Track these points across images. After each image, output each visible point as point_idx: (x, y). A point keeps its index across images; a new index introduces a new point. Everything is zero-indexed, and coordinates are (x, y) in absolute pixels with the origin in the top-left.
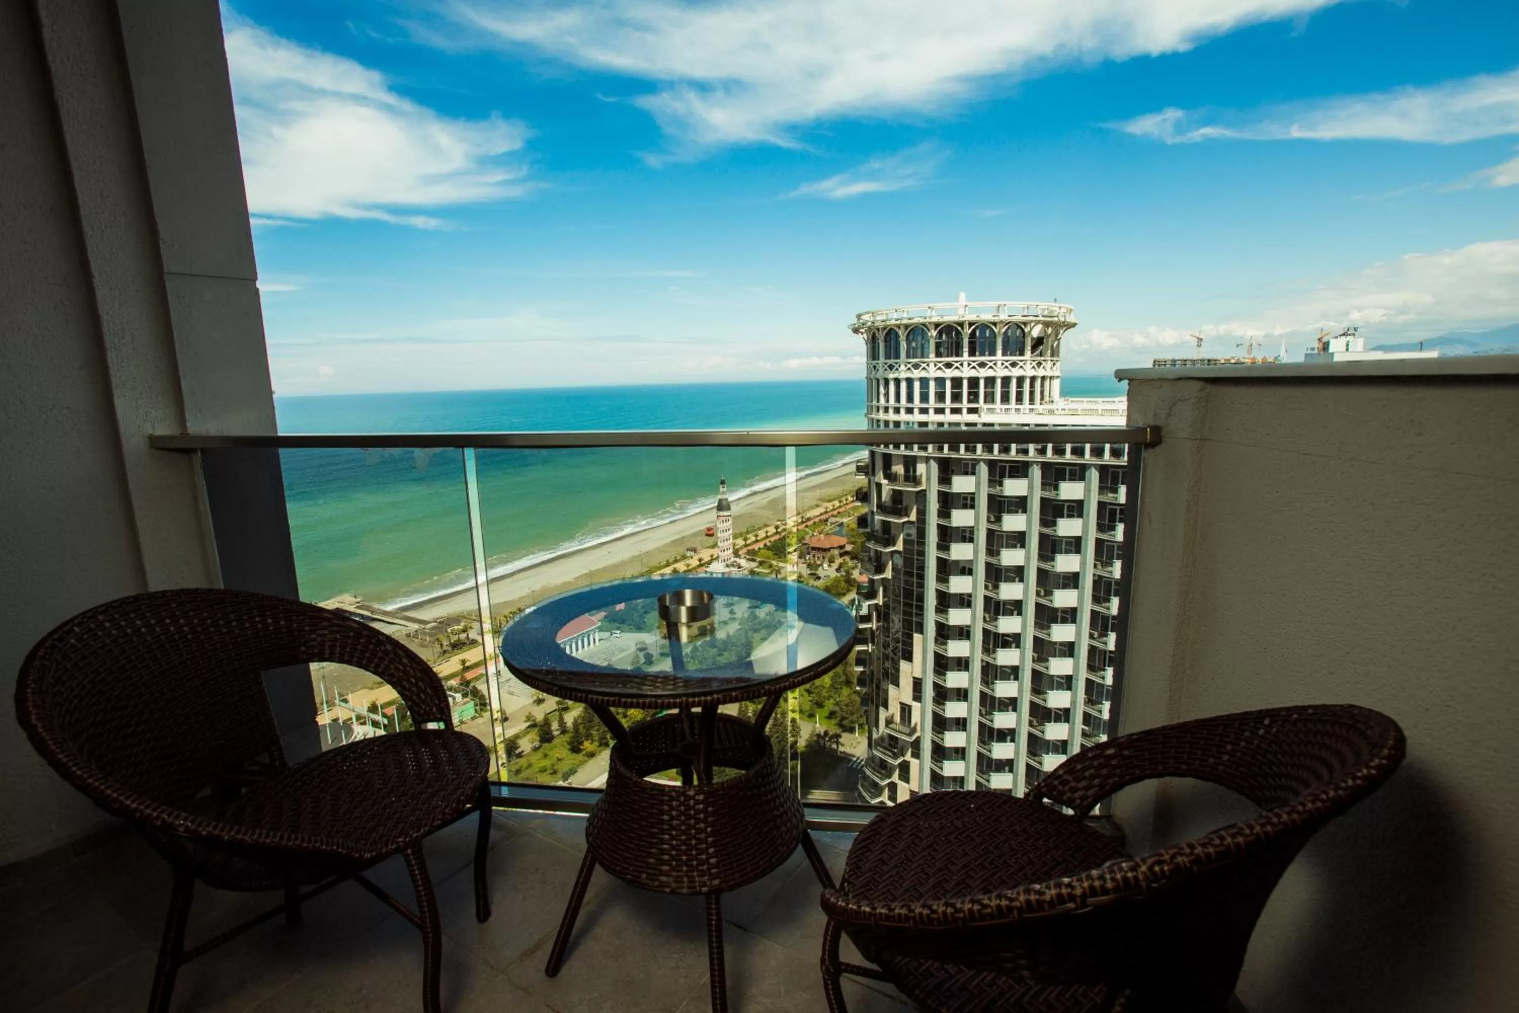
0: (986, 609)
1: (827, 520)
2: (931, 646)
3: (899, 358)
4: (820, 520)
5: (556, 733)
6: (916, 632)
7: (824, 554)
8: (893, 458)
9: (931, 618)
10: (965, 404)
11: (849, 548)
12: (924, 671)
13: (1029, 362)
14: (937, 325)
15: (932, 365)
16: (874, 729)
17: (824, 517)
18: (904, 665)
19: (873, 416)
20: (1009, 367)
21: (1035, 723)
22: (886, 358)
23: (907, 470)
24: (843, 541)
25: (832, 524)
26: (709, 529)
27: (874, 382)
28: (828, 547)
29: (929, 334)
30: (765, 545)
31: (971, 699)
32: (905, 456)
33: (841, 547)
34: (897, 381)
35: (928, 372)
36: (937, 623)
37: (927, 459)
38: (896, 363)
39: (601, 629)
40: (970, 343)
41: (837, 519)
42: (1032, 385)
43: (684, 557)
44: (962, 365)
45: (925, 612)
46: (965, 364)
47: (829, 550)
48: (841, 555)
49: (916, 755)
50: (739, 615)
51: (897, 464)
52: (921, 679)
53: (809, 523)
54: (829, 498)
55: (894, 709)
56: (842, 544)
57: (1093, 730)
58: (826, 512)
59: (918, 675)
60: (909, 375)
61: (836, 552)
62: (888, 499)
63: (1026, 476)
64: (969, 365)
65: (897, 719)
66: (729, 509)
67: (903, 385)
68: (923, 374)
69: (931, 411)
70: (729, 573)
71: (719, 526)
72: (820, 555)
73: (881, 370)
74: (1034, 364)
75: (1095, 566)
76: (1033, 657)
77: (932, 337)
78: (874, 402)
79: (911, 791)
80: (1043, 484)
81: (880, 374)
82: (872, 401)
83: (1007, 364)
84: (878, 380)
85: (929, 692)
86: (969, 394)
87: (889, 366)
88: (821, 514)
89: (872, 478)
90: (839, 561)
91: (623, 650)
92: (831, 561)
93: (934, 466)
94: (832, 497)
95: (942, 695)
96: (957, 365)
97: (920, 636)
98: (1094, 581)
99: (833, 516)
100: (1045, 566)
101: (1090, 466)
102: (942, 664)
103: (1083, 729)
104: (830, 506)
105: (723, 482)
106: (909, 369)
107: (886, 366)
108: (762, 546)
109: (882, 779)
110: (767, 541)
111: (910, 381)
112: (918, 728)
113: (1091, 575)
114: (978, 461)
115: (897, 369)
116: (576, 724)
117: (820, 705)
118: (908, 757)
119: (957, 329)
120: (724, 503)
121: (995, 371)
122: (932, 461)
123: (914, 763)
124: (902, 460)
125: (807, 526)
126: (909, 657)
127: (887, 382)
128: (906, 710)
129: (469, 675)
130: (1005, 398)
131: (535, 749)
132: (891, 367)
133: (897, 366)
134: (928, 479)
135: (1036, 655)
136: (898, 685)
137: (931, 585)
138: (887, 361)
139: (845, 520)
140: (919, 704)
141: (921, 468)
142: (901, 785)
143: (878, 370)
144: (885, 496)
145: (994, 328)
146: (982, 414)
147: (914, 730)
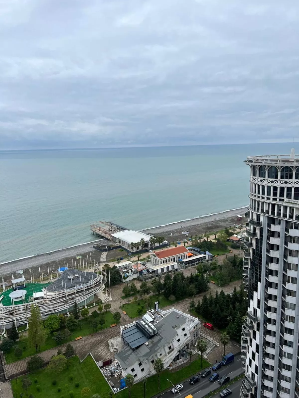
10: (278, 197)
22: (259, 176)
27: (254, 185)
87: (260, 180)
107: (259, 180)
143: (255, 181)
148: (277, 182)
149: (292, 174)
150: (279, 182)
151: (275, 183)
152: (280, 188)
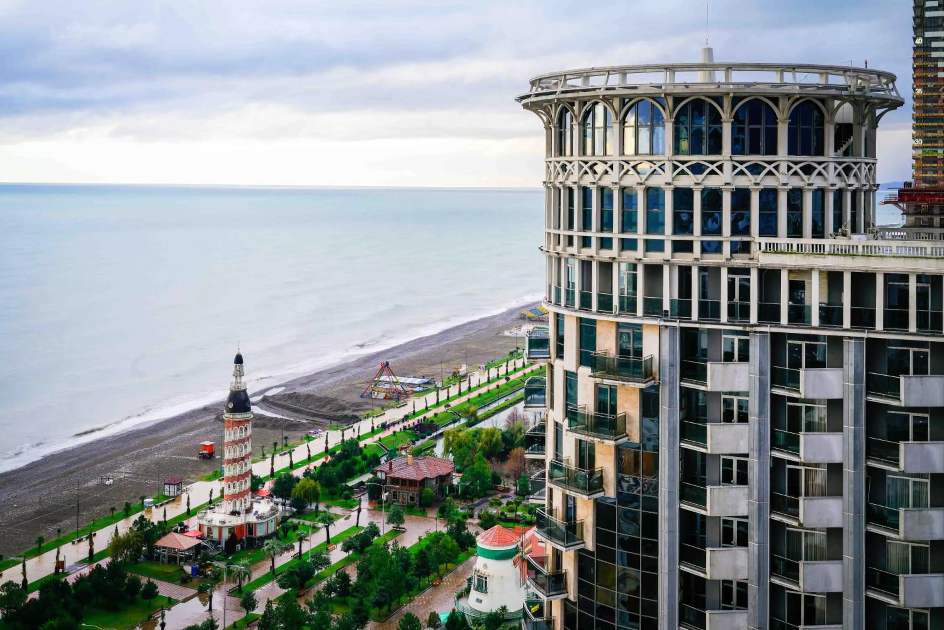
148: (720, 167)
149: (775, 130)
150: (727, 167)
151: (713, 172)
152: (733, 194)
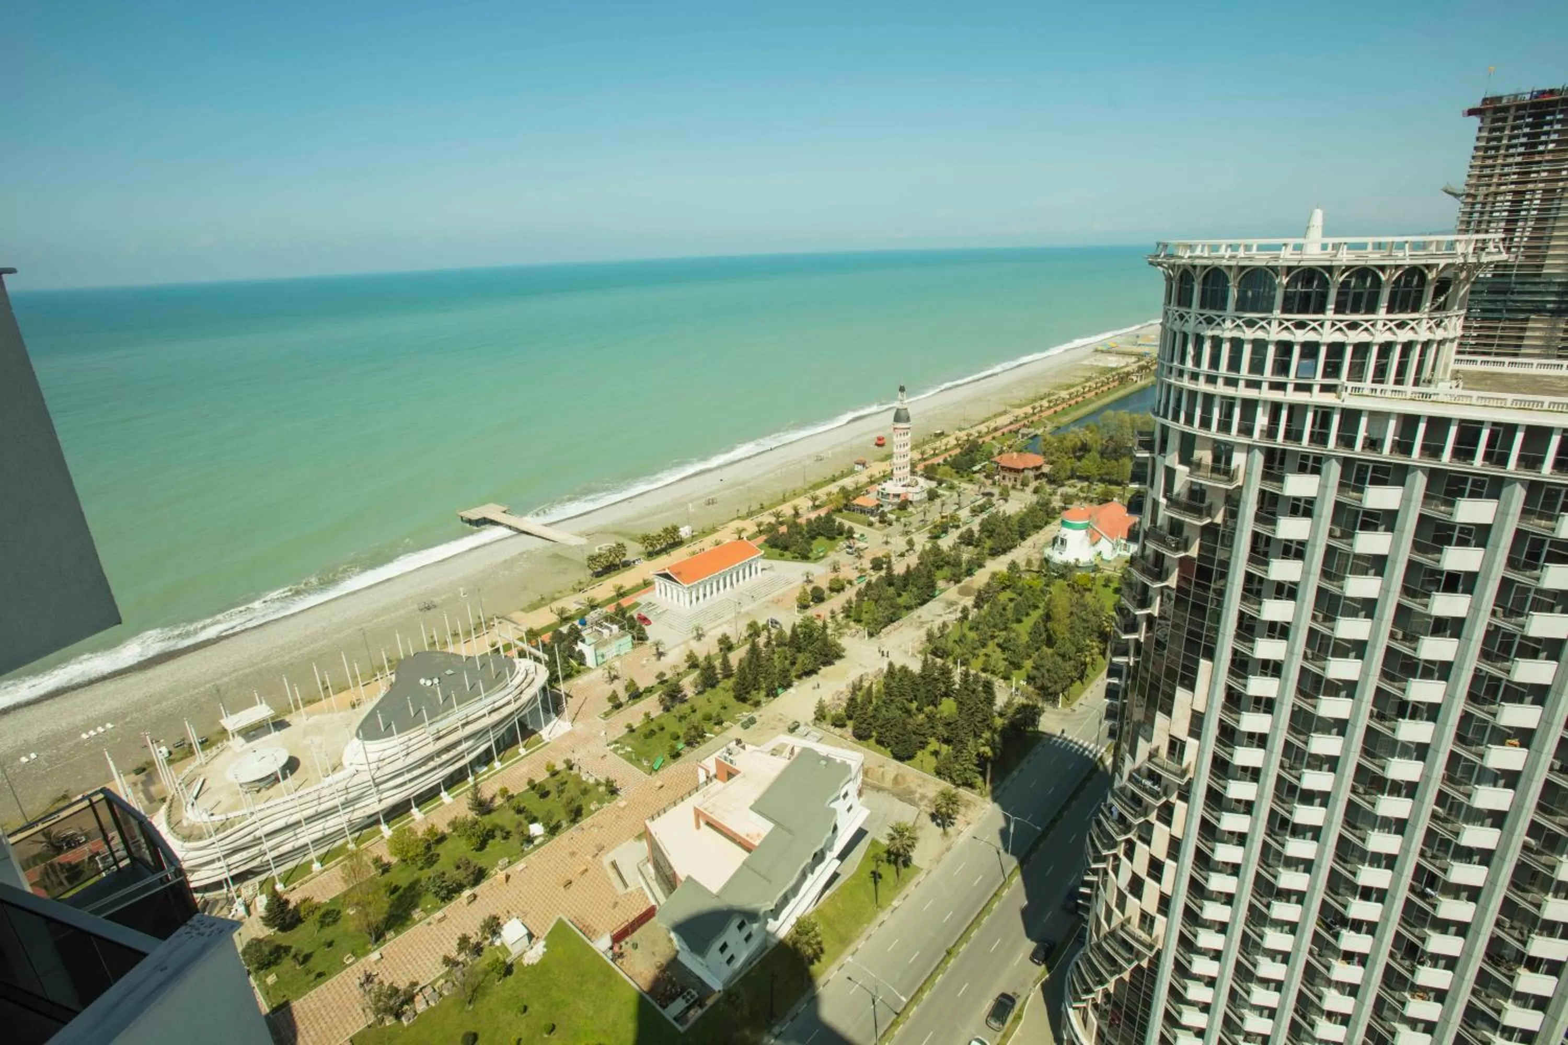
0: (1309, 643)
1: (1017, 432)
2: (1223, 677)
3: (1225, 309)
4: (1010, 432)
5: (720, 676)
6: (1204, 656)
7: (1016, 475)
8: (1197, 440)
9: (1227, 643)
11: (1046, 469)
12: (1209, 704)
13: (1425, 321)
14: (1289, 269)
15: (1275, 324)
16: (1128, 757)
17: (1013, 427)
18: (1181, 694)
19: (1172, 381)
20: (1394, 328)
21: (1361, 790)
23: (1216, 459)
24: (1038, 460)
25: (1023, 435)
26: (879, 439)
28: (1021, 467)
29: (1277, 281)
30: (945, 460)
31: (1273, 747)
32: (1215, 441)
33: (1038, 468)
34: (1217, 343)
35: (1268, 333)
36: (1235, 652)
37: (1249, 449)
38: (1219, 316)
39: (763, 557)
40: (1339, 294)
41: (1031, 430)
42: (1423, 354)
43: (852, 472)
44: (1321, 325)
45: (1220, 636)
46: (1328, 324)
47: (1023, 470)
48: (1037, 478)
49: (1184, 796)
50: (918, 548)
51: (1203, 449)
52: (1203, 714)
53: (998, 434)
54: (1018, 402)
55: (1160, 740)
56: (1038, 464)
57: (1449, 814)
58: (1016, 421)
59: (1200, 707)
60: (1236, 334)
61: (1031, 474)
62: (1184, 491)
63: (1402, 484)
64: (1333, 325)
65: (1164, 751)
66: (908, 419)
67: (1226, 348)
68: (1260, 335)
69: (1265, 386)
70: (907, 493)
71: (895, 439)
72: (1012, 476)
73: (1192, 322)
74: (1432, 323)
75: (1494, 613)
76: (1372, 711)
77: (1280, 284)
78: (1175, 363)
79: (1171, 836)
80: (1426, 497)
81: (1190, 327)
82: (1172, 361)
83: (1391, 325)
84: (1185, 336)
85: (1211, 730)
86: (1326, 365)
88: (1011, 423)
89: (1159, 459)
90: (1034, 484)
91: (788, 583)
92: (1025, 484)
93: (1259, 459)
94: (1024, 402)
95: (1228, 735)
96: (1315, 325)
97: (1209, 663)
98: (1487, 632)
99: (1025, 426)
100: (1413, 604)
101: (1513, 481)
102: (1234, 701)
103: (1434, 811)
104: (1020, 412)
105: (902, 389)
106: (1238, 326)
108: (941, 461)
109: (1135, 817)
110: (946, 455)
111: (1237, 344)
112: (1192, 769)
113: (1486, 624)
114: (1329, 458)
115: (1219, 324)
116: (741, 669)
117: (1018, 667)
118: (1173, 799)
119: (1322, 275)
120: (903, 413)
121: (1372, 335)
122: (1257, 451)
123: (1180, 807)
124: (1210, 444)
125: (994, 438)
126: (1191, 687)
127: (1199, 340)
128: (1176, 747)
129: (625, 602)
130: (1380, 374)
131: (700, 693)
132: (1209, 321)
133: (1219, 320)
134: (1248, 474)
135: (1375, 710)
136: (1169, 713)
137: (1233, 604)
138: (1202, 311)
139: (1040, 432)
140: (1196, 742)
141: (1238, 459)
142: (1159, 827)
144: (1180, 486)
145: (1381, 274)
146: (1344, 394)
147: (1184, 773)
